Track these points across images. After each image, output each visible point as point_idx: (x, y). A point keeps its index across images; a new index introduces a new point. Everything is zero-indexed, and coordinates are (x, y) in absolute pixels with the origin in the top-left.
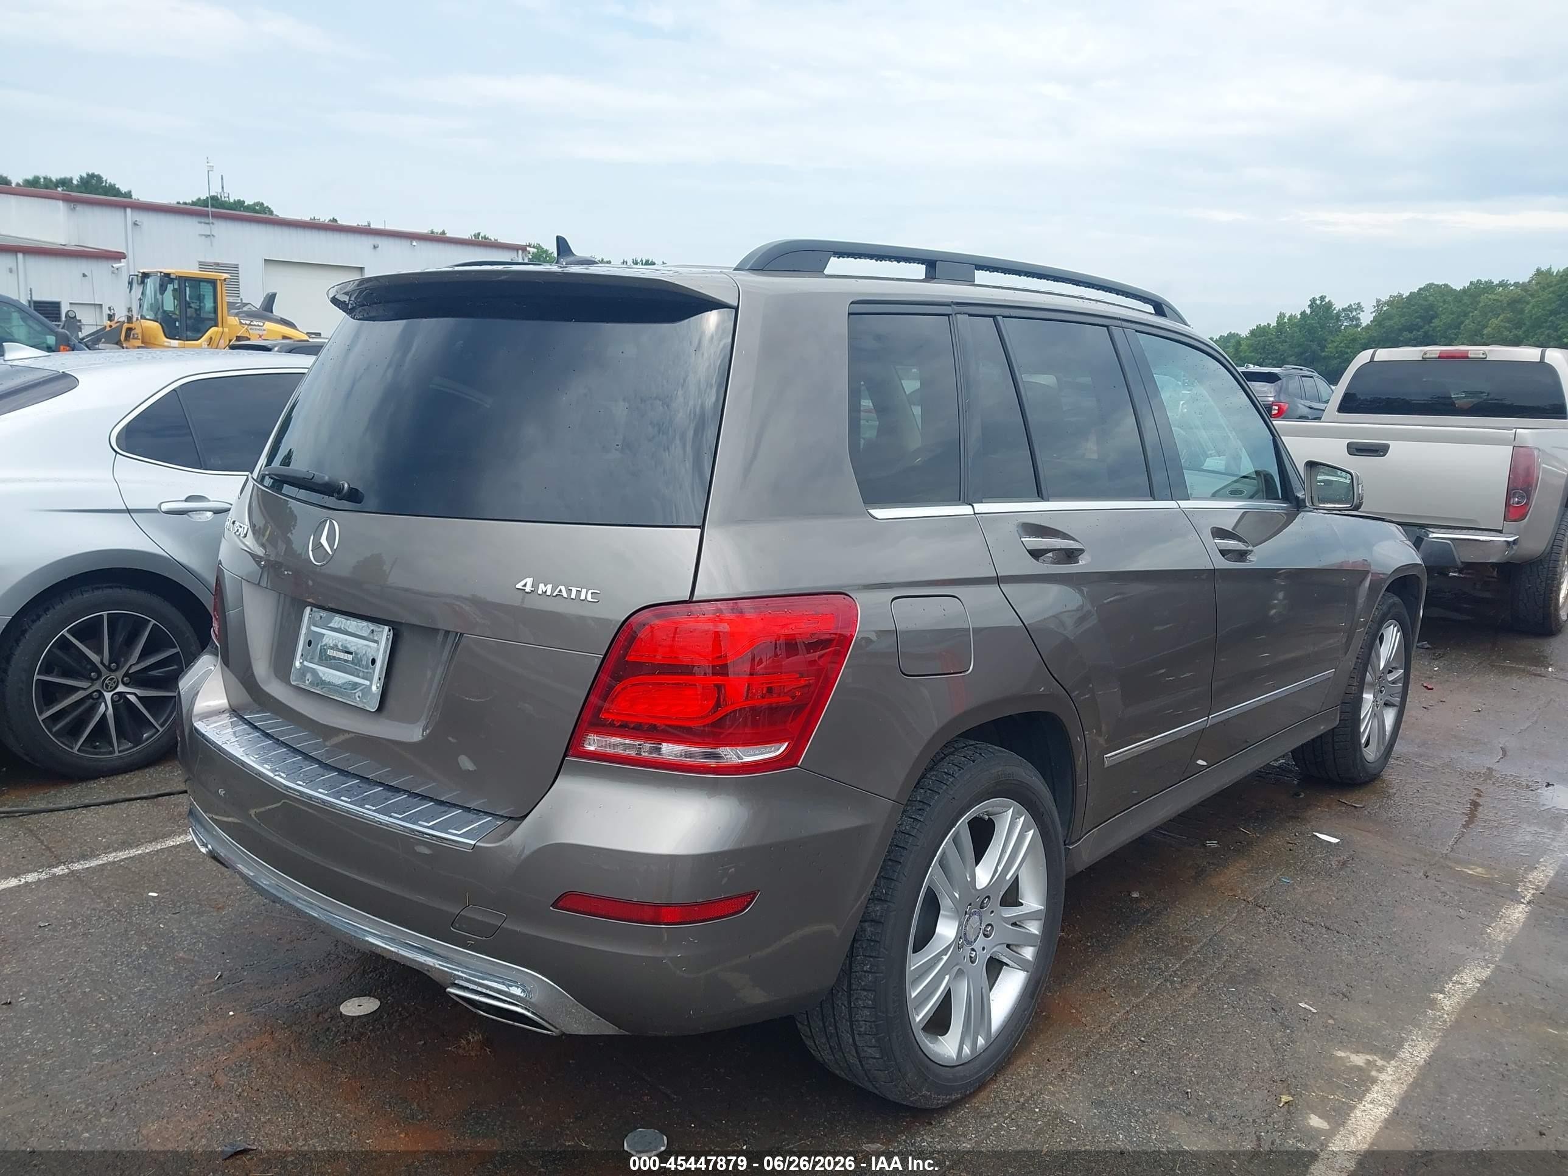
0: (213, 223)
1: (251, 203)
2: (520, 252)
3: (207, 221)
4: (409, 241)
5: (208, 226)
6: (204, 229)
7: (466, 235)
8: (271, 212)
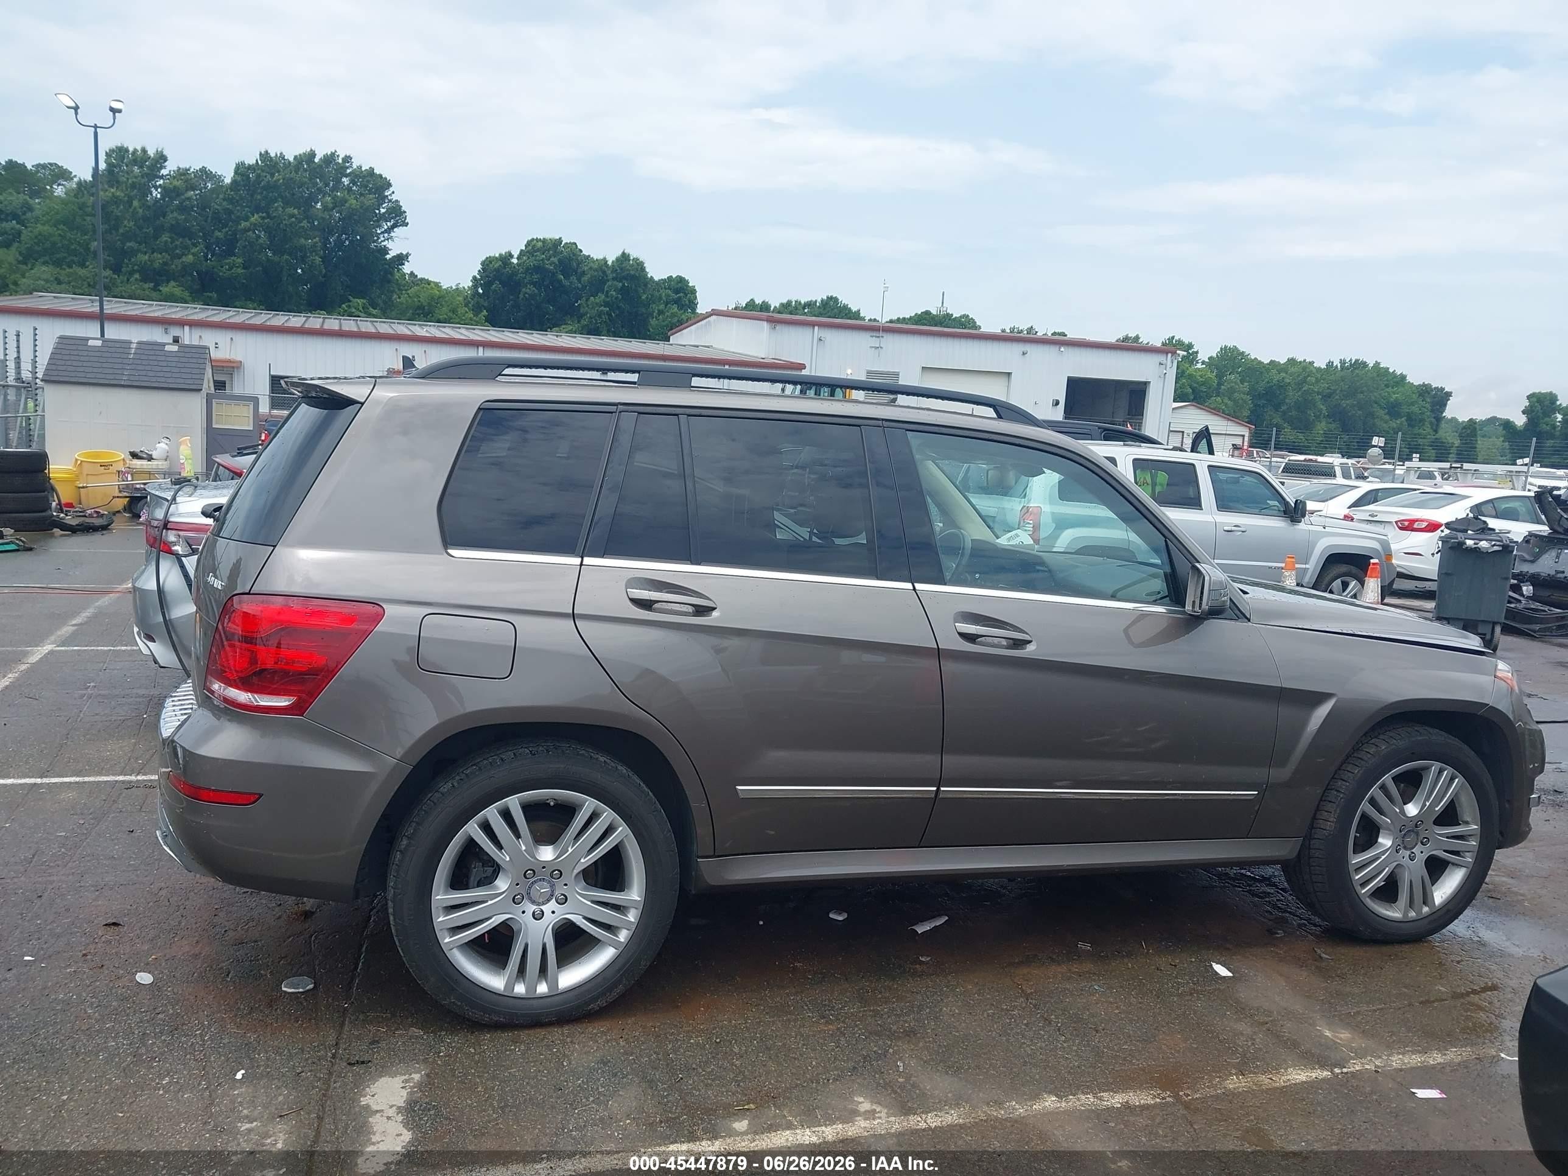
0: (882, 337)
1: (958, 316)
2: (1170, 355)
3: (878, 335)
4: (1058, 347)
5: (878, 339)
6: (875, 342)
7: (1112, 339)
8: (975, 326)
